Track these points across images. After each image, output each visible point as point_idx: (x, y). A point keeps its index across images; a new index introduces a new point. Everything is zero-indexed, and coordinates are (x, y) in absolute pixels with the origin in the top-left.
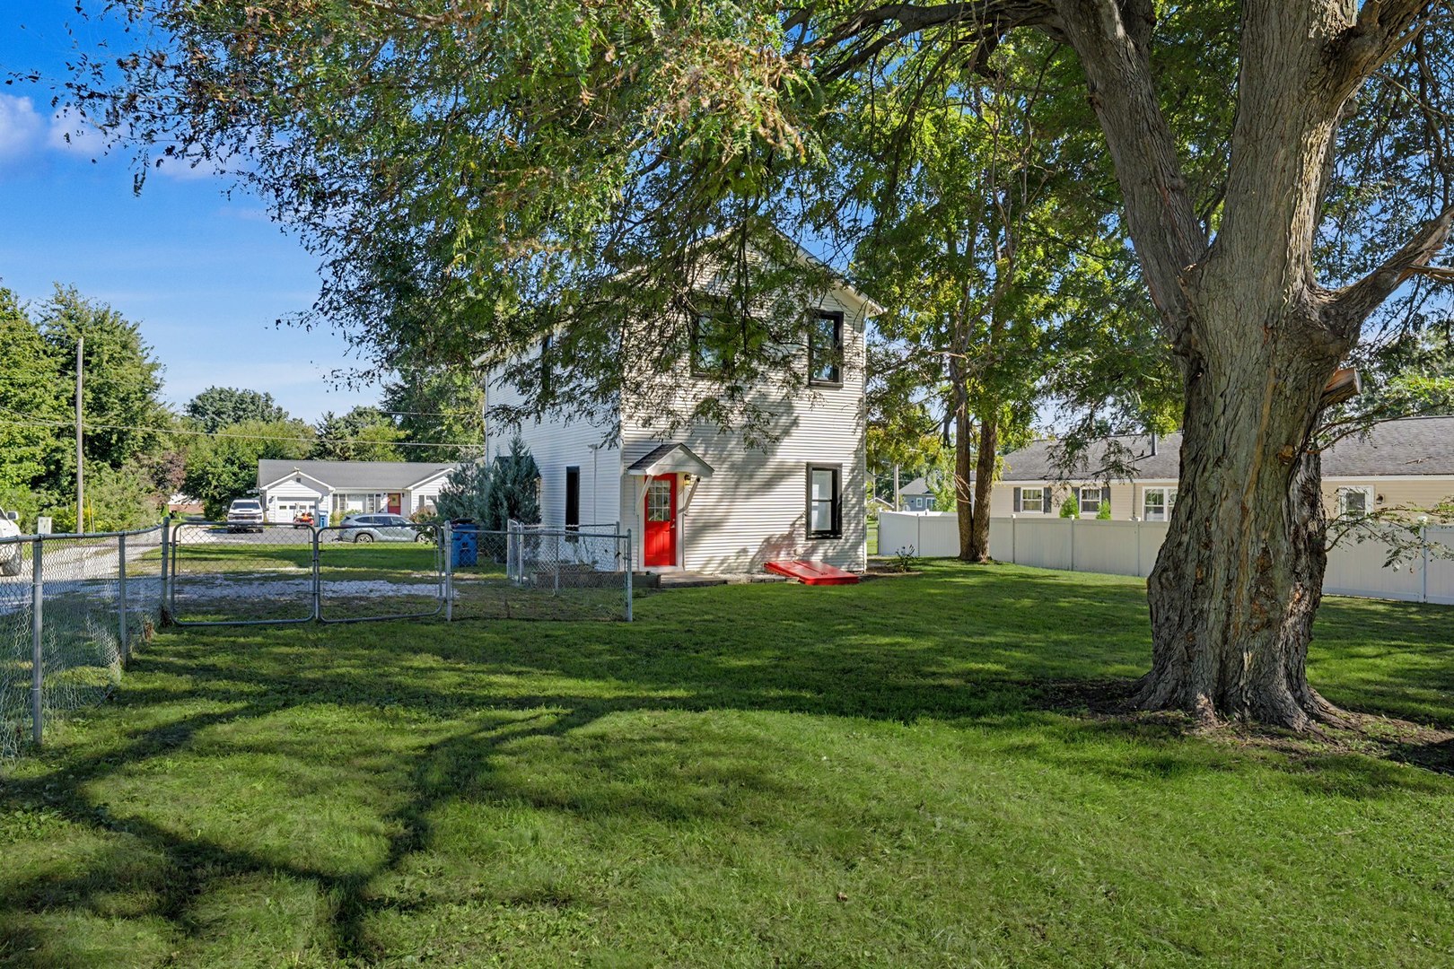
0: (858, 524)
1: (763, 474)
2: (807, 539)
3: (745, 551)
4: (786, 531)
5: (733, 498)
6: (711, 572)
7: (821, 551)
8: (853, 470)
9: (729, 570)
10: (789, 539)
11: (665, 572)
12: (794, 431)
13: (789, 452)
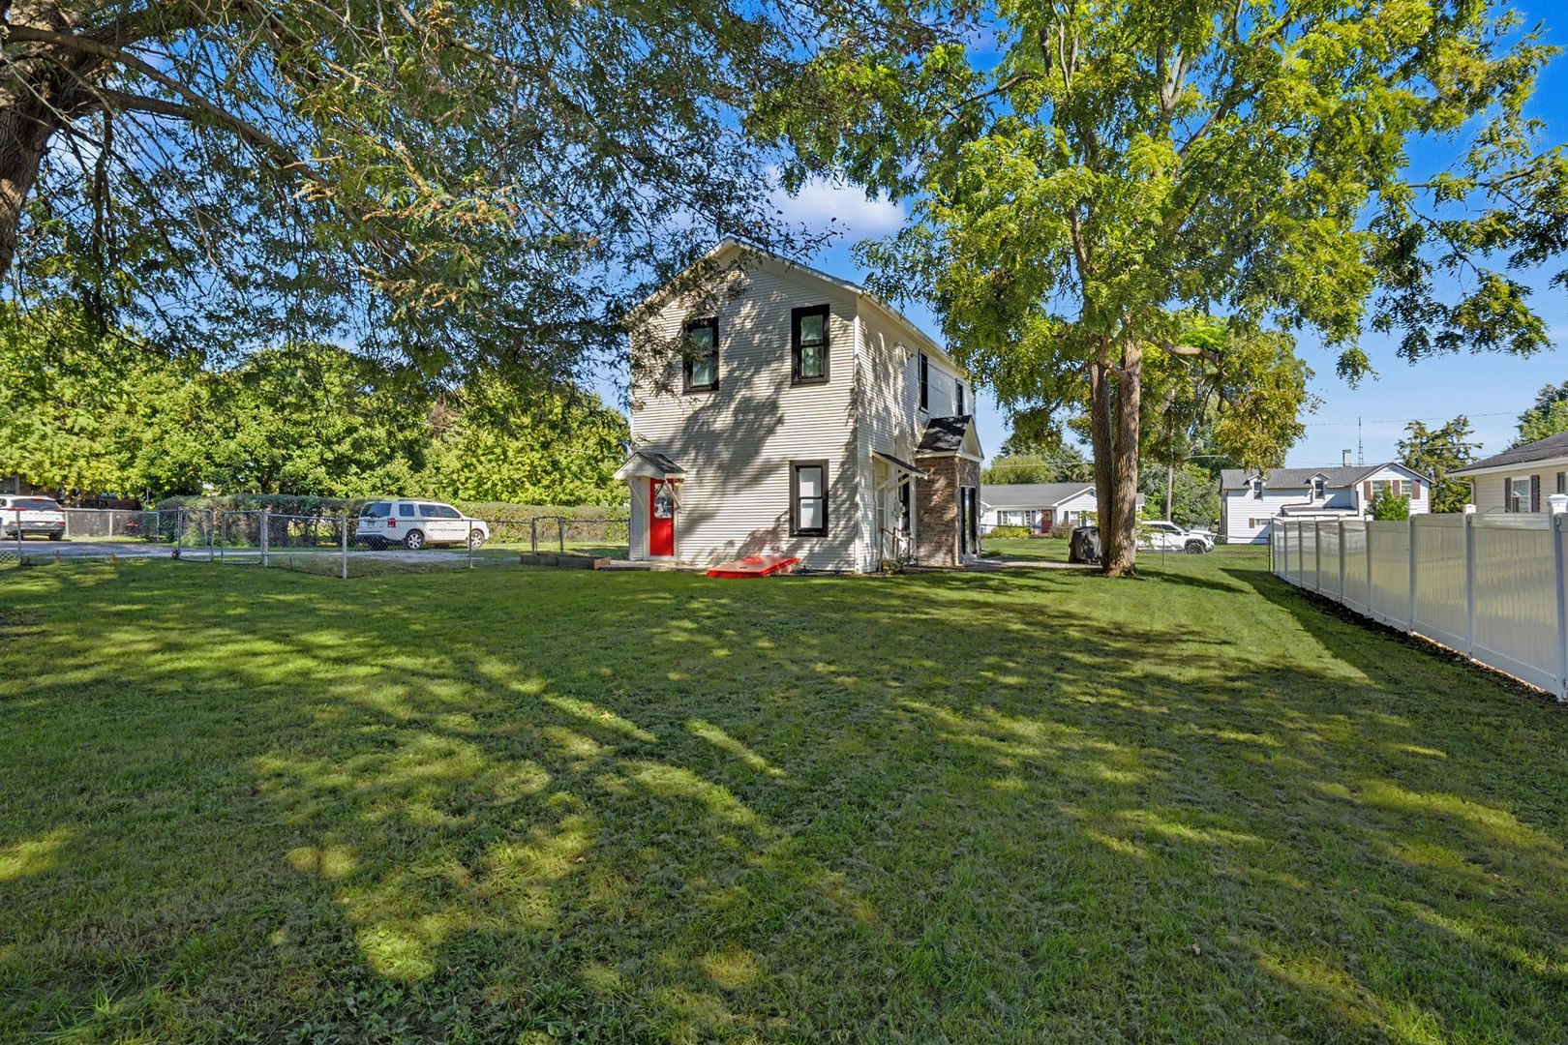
0: (849, 520)
1: (750, 471)
2: (791, 536)
3: (731, 543)
4: (771, 526)
5: (723, 494)
6: (703, 564)
7: (807, 546)
8: (843, 464)
9: (718, 561)
10: (774, 534)
11: (666, 563)
12: (779, 428)
13: (773, 449)
